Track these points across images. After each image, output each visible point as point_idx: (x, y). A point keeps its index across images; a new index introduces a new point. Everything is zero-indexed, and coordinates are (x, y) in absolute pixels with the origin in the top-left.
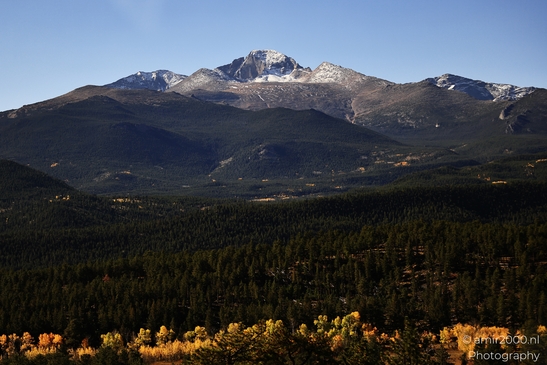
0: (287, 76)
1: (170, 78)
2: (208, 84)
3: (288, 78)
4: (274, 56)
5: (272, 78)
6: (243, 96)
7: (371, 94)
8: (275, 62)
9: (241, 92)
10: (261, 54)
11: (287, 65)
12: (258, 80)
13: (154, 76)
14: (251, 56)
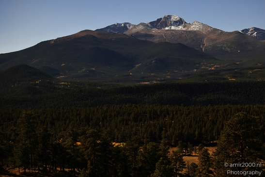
0: (180, 27)
1: (129, 26)
2: (143, 30)
3: (180, 28)
4: (175, 18)
5: (173, 28)
6: (156, 36)
7: (213, 36)
8: (175, 20)
9: (156, 34)
10: (170, 17)
11: (180, 22)
12: (167, 28)
13: (123, 25)
14: (165, 17)
